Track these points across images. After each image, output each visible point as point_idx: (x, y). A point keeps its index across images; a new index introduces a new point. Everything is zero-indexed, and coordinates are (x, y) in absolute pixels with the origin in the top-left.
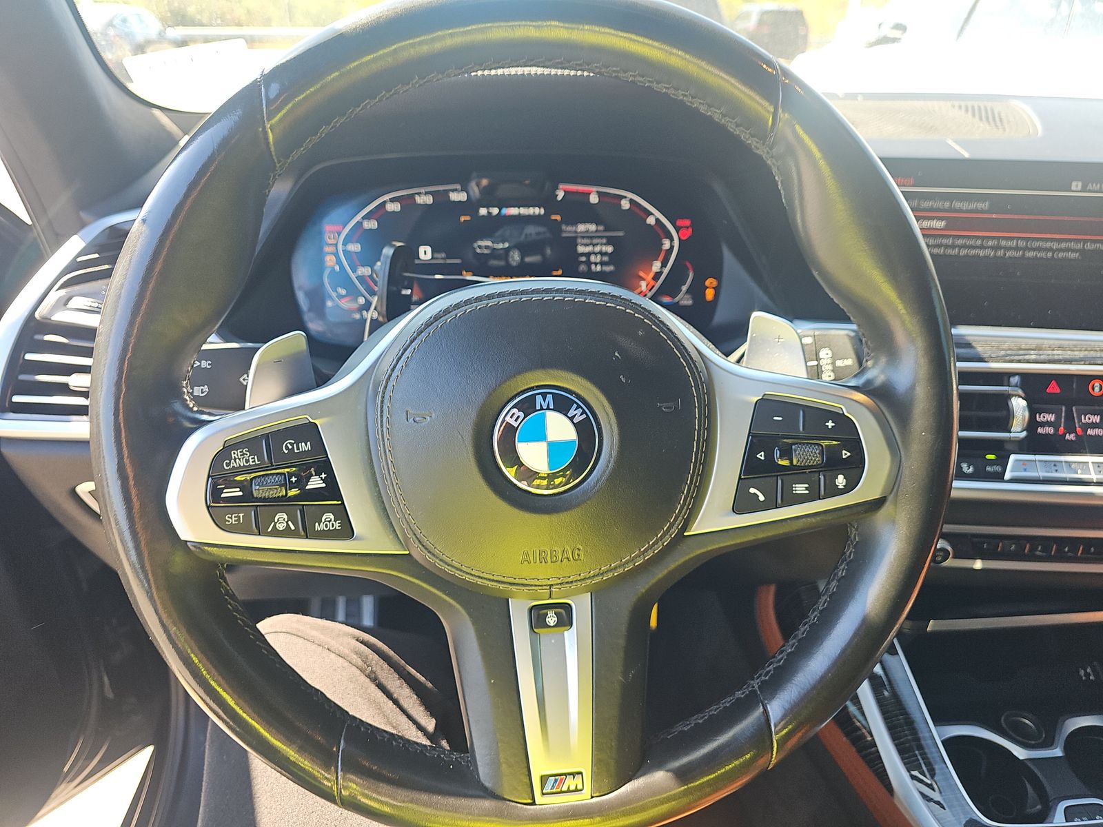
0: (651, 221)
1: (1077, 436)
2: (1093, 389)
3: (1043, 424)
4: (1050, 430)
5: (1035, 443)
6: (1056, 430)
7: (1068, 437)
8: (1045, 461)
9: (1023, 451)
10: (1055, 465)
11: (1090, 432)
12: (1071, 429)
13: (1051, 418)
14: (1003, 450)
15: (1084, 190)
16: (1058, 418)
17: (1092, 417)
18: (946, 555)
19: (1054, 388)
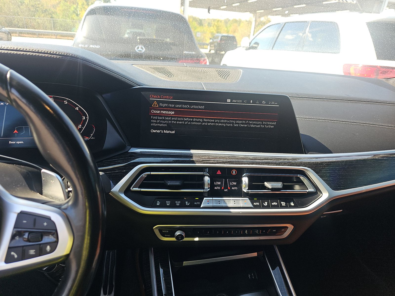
0: (77, 109)
1: (228, 190)
2: (233, 173)
3: (216, 186)
4: (219, 188)
5: (213, 193)
6: (221, 188)
7: (225, 190)
8: (216, 200)
9: (209, 196)
10: (219, 201)
11: (233, 188)
12: (226, 187)
13: (219, 183)
14: (201, 196)
15: (231, 102)
16: (222, 183)
17: (234, 183)
18: (182, 237)
19: (219, 173)
